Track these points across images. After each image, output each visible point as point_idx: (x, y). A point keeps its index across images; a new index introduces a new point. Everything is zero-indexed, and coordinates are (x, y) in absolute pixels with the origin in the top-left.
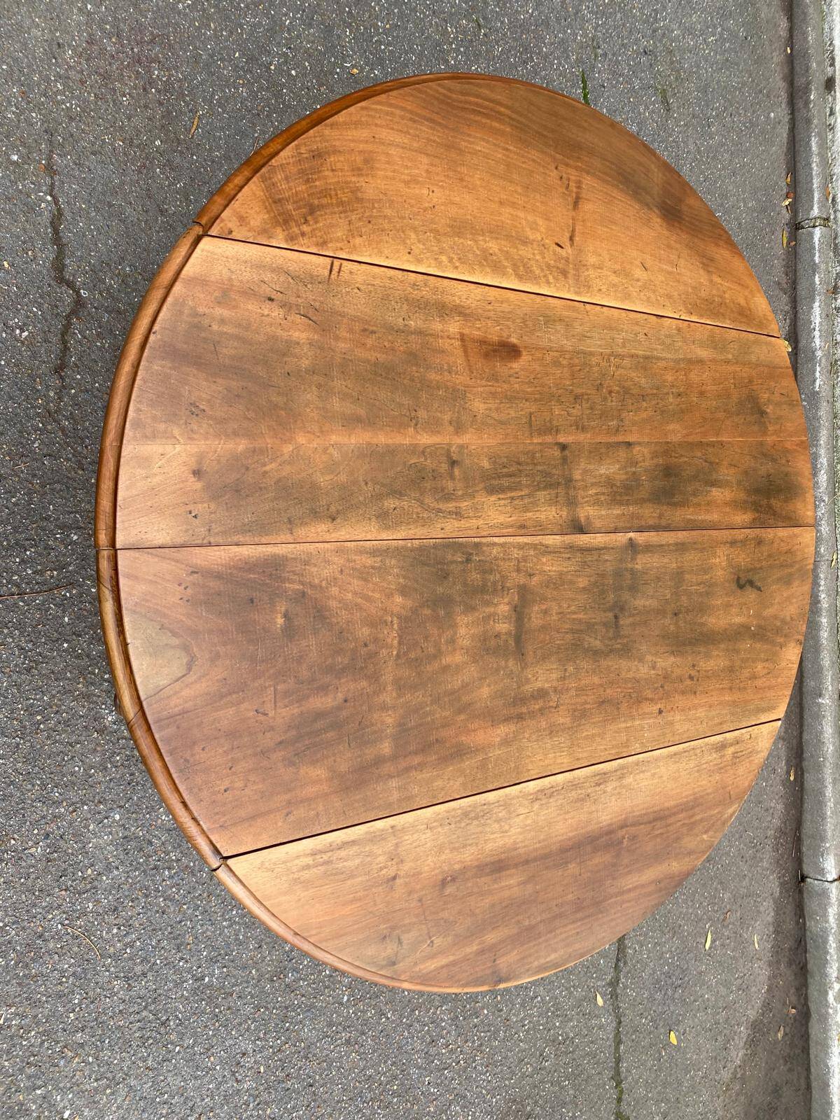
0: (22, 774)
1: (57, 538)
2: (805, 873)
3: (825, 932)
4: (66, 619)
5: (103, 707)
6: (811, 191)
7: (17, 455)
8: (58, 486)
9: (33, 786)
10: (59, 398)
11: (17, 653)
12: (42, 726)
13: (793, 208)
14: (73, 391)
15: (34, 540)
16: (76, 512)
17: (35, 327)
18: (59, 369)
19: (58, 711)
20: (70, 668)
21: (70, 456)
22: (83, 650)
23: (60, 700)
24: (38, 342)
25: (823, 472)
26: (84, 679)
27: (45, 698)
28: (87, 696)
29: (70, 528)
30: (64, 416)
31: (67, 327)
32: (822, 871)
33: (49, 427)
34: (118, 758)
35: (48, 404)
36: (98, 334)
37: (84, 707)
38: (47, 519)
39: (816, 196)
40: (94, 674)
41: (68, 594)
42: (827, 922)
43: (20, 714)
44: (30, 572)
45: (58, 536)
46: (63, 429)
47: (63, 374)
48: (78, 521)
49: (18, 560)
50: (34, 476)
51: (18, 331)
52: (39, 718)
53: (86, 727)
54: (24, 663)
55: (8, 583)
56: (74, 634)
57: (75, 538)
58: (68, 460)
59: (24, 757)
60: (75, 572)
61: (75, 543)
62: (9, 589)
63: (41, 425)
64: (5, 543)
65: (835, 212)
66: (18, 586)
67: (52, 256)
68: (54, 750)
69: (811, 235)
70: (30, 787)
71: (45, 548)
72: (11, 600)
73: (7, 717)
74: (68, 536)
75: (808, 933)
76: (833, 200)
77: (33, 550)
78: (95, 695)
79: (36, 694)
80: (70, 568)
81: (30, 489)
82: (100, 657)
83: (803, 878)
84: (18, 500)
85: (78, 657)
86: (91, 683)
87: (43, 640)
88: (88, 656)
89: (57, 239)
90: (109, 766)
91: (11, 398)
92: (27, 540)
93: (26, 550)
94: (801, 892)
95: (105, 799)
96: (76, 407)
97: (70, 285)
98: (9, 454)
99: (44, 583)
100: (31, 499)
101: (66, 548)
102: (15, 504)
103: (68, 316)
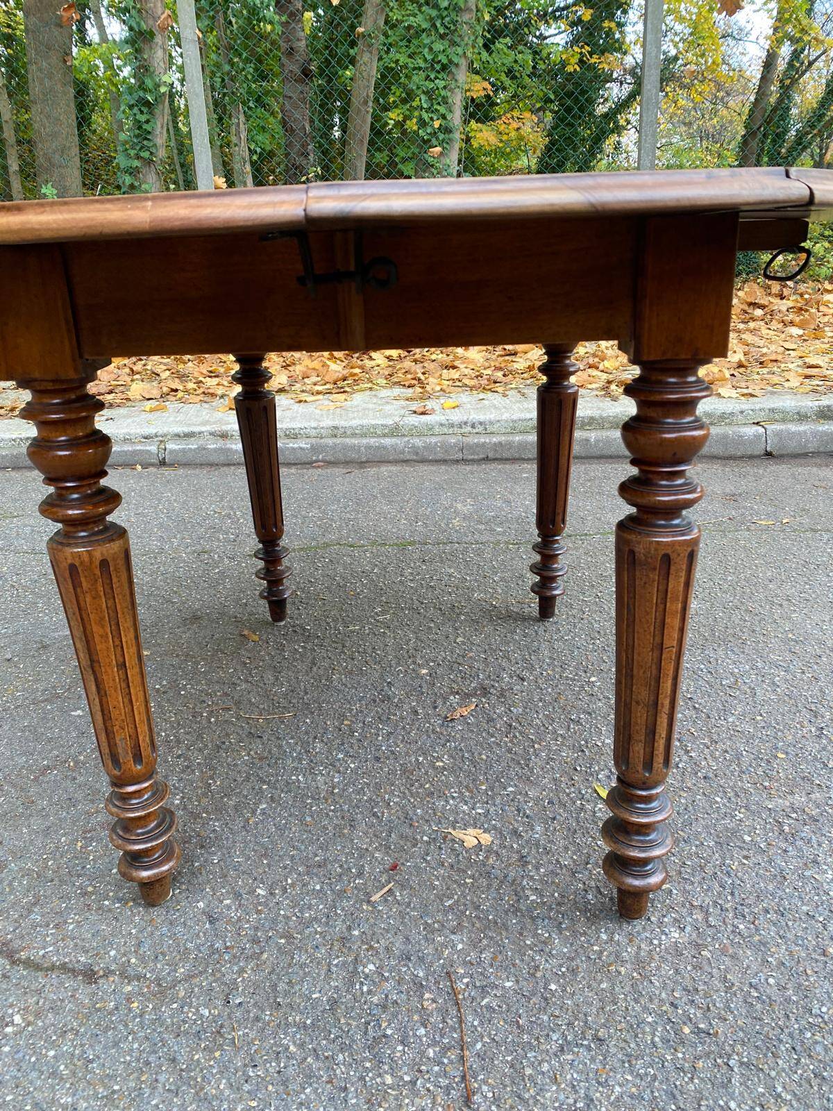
0: (798, 1060)
1: (369, 992)
2: (763, 452)
3: (814, 434)
4: (508, 984)
5: (656, 942)
6: (135, 451)
7: (215, 1040)
8: (282, 986)
9: (816, 1042)
10: (138, 980)
11: (570, 1057)
12: (702, 1026)
13: (145, 466)
14: (133, 960)
15: (368, 1023)
16: (329, 964)
17: (11, 1006)
18: (90, 976)
19: (672, 1004)
20: (594, 985)
21: (236, 968)
22: (561, 966)
23: (651, 1000)
24: (38, 1003)
25: (382, 441)
26: (610, 965)
27: (650, 1019)
28: (639, 963)
29: (355, 972)
30: (169, 973)
31: (28, 964)
32: (757, 437)
33: (182, 994)
34: (741, 927)
35: (143, 994)
36: (57, 926)
37: (658, 968)
38: (334, 1003)
39: (139, 448)
40: (601, 952)
41: (465, 980)
42: (805, 432)
43: (684, 1059)
44: (422, 1031)
45: (365, 988)
46: (189, 977)
47: (101, 973)
48: (344, 963)
49: (400, 1048)
50: (257, 1019)
51: (9, 1029)
52: (687, 1030)
53: (694, 968)
54: (589, 1048)
55: (440, 1063)
56: (533, 975)
57: (371, 967)
58: (242, 971)
59: (765, 1055)
60: (427, 969)
61: (380, 969)
62: (451, 1062)
63: (175, 1006)
64: (368, 1065)
65: (157, 436)
66: (445, 1049)
68: (744, 1012)
69: (172, 452)
70: (819, 1048)
71: (384, 1007)
72: (472, 1061)
73: (692, 1079)
74: (367, 977)
75: (821, 449)
76: (146, 438)
77: (384, 1025)
78: (637, 953)
79: (644, 1033)
80: (421, 974)
81: (279, 1026)
82: (572, 945)
83: (769, 454)
84: (294, 1043)
85: (574, 971)
86: (617, 956)
87: (545, 1018)
88: (572, 959)
90: (757, 938)
91: (116, 1044)
92: (366, 1033)
93: (385, 1036)
94: (782, 456)
95: (818, 946)
96: (160, 957)
98: (212, 1051)
99: (444, 1013)
100: (295, 1024)
101: (387, 980)
102: (302, 1046)
103: (13, 963)
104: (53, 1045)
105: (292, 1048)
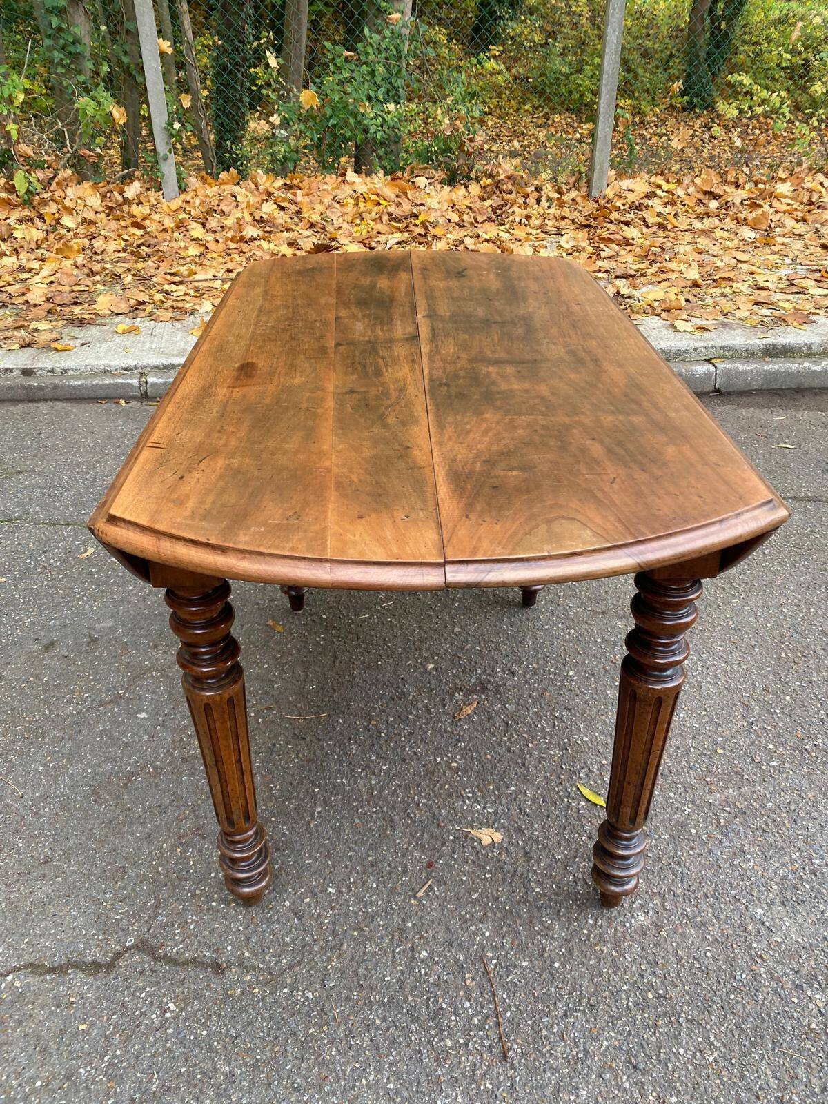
0: (725, 1016)
1: (426, 974)
2: (712, 389)
3: (760, 373)
4: (525, 964)
5: (628, 925)
6: (116, 385)
7: (321, 1018)
8: (361, 972)
9: (737, 1002)
10: (254, 970)
11: (572, 1020)
12: (661, 992)
13: (129, 399)
14: (246, 954)
15: (428, 999)
16: (393, 952)
17: (164, 996)
18: (217, 968)
19: (640, 975)
20: (586, 962)
21: (325, 958)
22: (561, 947)
23: (625, 972)
24: (183, 992)
26: (596, 945)
27: (625, 988)
28: (617, 943)
29: (413, 958)
30: (276, 964)
31: (167, 959)
32: (708, 375)
33: (289, 981)
34: (688, 910)
35: (260, 982)
36: (180, 926)
37: (630, 946)
38: (402, 984)
39: (120, 381)
40: (589, 935)
41: (494, 962)
42: (751, 371)
43: (649, 1018)
44: (467, 1004)
45: (423, 971)
46: (292, 967)
47: (225, 965)
48: (404, 951)
49: (453, 1018)
50: (348, 998)
51: (168, 1015)
52: (650, 996)
53: (655, 945)
54: (584, 1013)
55: (483, 1029)
56: (542, 955)
57: (424, 953)
58: (329, 960)
59: (703, 1013)
60: (465, 954)
61: (431, 953)
62: (490, 1027)
63: (286, 990)
64: (433, 1032)
65: (136, 368)
66: (486, 1017)
67: (80, 975)
68: (689, 979)
69: (153, 385)
70: (739, 1007)
71: (438, 985)
72: (504, 1026)
73: (654, 1033)
74: (422, 961)
75: (764, 387)
76: (125, 369)
77: (440, 1000)
78: (615, 934)
79: (621, 999)
80: (462, 958)
81: (365, 1003)
82: (568, 929)
83: (717, 391)
84: (378, 1017)
85: (570, 951)
86: (600, 938)
87: (553, 990)
88: (569, 941)
89: (61, 969)
90: (699, 919)
91: (250, 1024)
92: (428, 1007)
93: (442, 1009)
94: (729, 393)
95: (741, 924)
96: (266, 951)
97: (118, 956)
98: (321, 1027)
99: (481, 988)
100: (377, 1002)
101: (437, 963)
102: (384, 1019)
103: (155, 959)
104: (204, 1026)
105: (378, 1022)
